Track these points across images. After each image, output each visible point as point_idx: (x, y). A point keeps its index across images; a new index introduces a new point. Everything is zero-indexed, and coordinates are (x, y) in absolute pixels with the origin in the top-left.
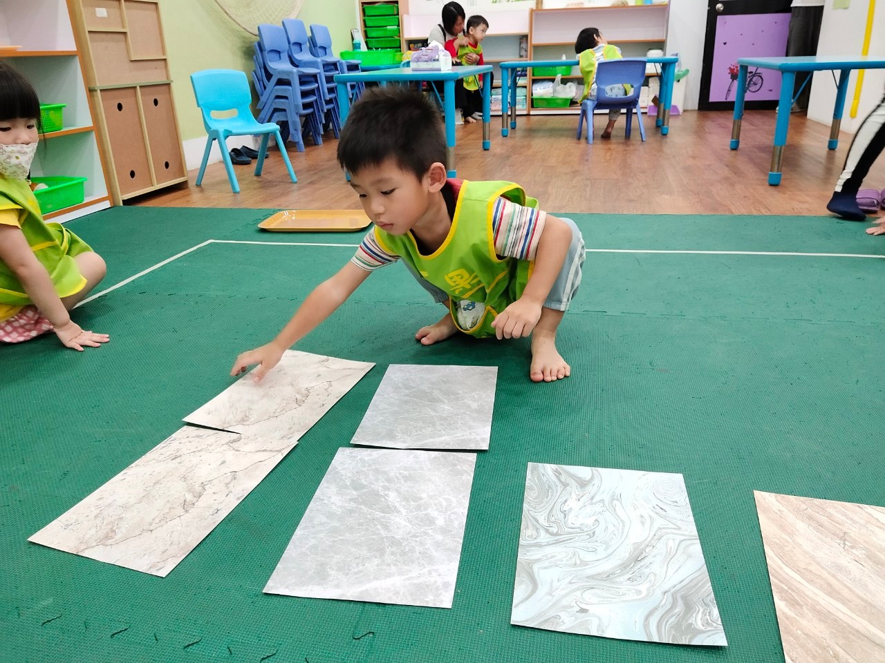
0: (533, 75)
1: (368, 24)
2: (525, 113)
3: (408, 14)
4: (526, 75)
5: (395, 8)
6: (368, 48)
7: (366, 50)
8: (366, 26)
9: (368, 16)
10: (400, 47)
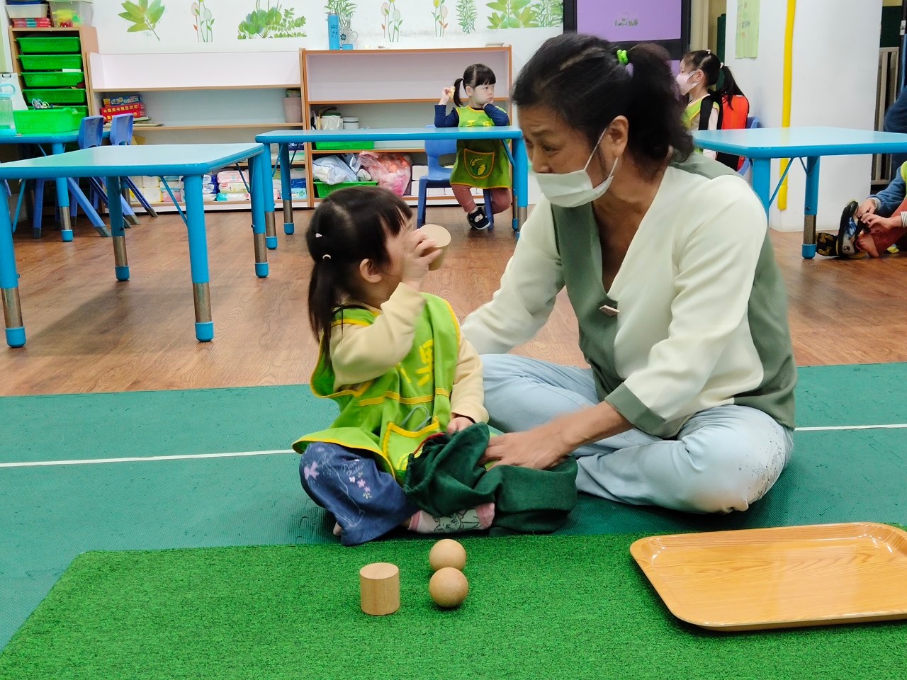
0: (314, 147)
1: (27, 65)
2: (305, 205)
3: (97, 51)
4: (302, 148)
5: (76, 43)
6: (29, 104)
7: (25, 108)
8: (22, 69)
9: (26, 54)
10: (85, 103)
